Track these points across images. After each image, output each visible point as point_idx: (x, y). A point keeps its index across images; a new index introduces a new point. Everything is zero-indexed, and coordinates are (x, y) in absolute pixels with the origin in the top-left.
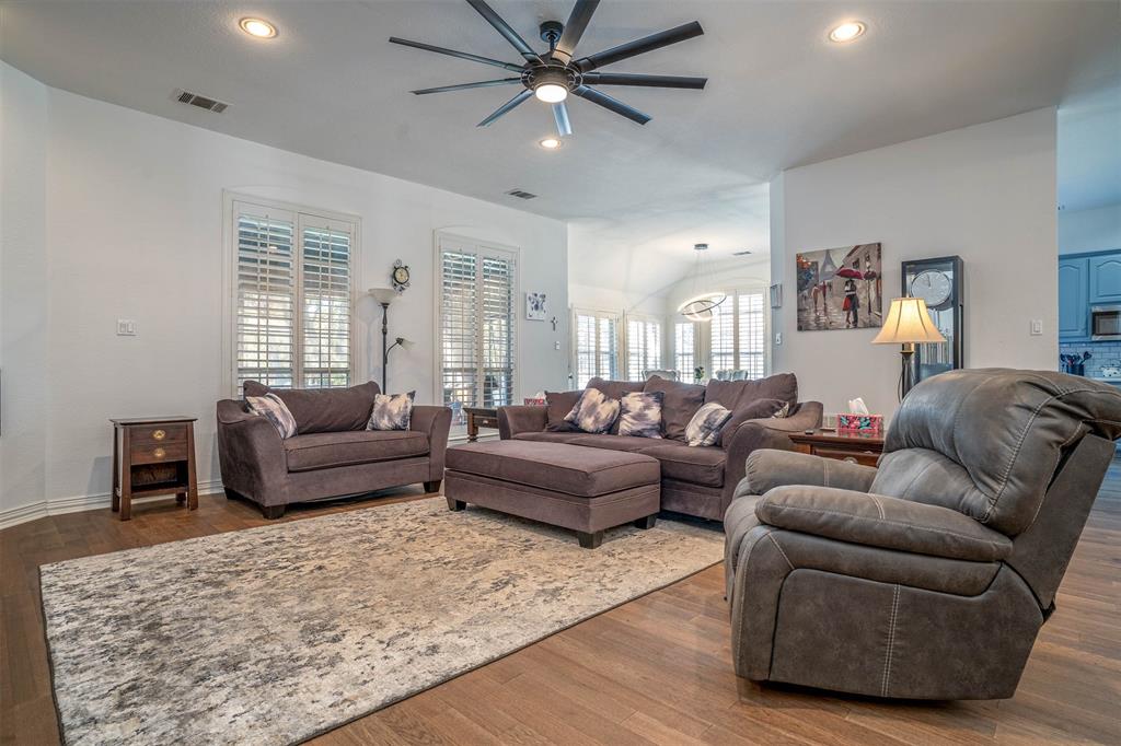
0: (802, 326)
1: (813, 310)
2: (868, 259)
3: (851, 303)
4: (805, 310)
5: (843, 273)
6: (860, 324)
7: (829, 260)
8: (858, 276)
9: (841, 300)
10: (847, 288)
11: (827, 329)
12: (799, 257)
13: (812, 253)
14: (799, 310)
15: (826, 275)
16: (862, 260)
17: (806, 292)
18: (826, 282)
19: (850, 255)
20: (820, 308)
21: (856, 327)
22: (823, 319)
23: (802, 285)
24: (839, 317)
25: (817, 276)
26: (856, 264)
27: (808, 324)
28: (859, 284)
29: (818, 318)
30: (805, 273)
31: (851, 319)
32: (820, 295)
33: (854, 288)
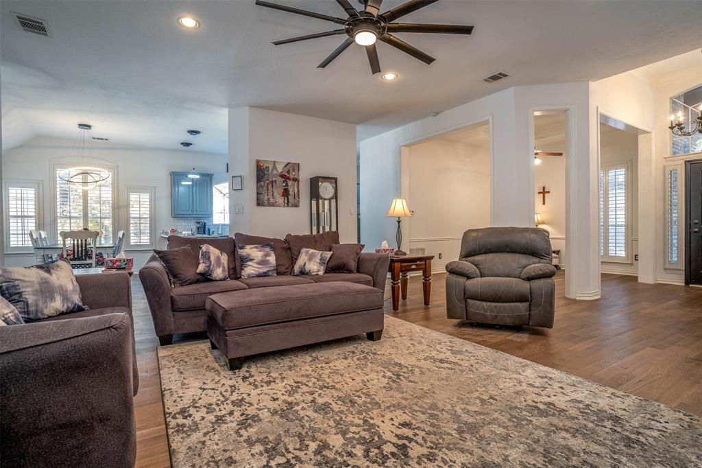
0: (260, 203)
1: (266, 194)
2: (294, 171)
3: (286, 193)
4: (262, 194)
5: (282, 176)
6: (290, 204)
7: (275, 167)
8: (289, 178)
9: (281, 191)
10: (284, 184)
11: (274, 206)
12: (258, 162)
13: (266, 161)
14: (258, 193)
15: (274, 175)
16: (291, 171)
17: (262, 183)
18: (274, 179)
19: (285, 166)
20: (270, 194)
21: (288, 206)
22: (272, 200)
23: (259, 179)
24: (280, 200)
25: (268, 175)
26: (288, 172)
27: (263, 202)
28: (290, 183)
29: (269, 199)
30: (261, 172)
31: (286, 202)
32: (270, 185)
33: (287, 185)
